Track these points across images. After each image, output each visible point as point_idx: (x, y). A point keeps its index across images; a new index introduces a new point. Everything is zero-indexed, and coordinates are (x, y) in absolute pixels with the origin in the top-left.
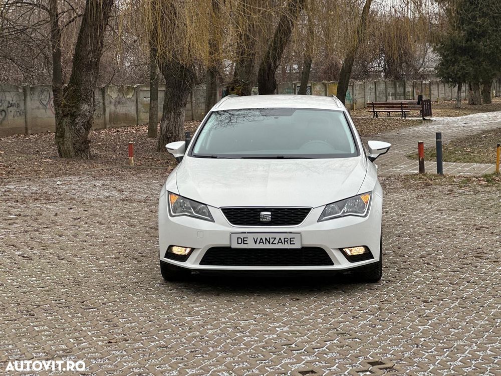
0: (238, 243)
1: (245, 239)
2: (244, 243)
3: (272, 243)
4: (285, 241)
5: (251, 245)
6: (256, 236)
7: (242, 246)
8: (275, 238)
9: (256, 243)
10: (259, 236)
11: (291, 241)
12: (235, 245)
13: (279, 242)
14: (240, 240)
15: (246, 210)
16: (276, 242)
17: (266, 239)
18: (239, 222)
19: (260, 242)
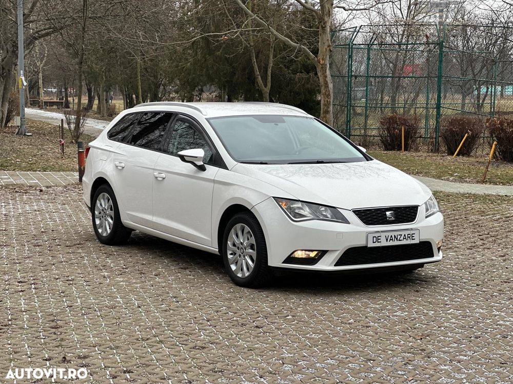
0: (373, 242)
1: (379, 238)
2: (378, 242)
3: (399, 240)
4: (408, 237)
5: (384, 243)
6: (387, 234)
7: (377, 245)
8: (401, 235)
9: (387, 240)
10: (390, 234)
11: (412, 237)
12: (371, 245)
13: (404, 238)
14: (375, 238)
15: (373, 210)
16: (402, 239)
17: (395, 236)
18: (370, 222)
19: (390, 240)
